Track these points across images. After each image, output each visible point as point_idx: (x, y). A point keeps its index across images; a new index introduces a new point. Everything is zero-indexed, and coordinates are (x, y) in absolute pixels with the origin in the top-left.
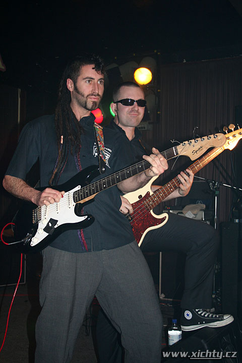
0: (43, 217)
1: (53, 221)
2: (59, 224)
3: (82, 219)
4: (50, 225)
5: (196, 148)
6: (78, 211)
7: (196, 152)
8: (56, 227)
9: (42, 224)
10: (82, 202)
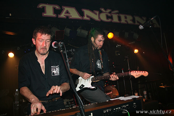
0: (79, 83)
1: (83, 86)
2: (85, 87)
3: (93, 87)
4: (82, 86)
5: (138, 74)
6: (92, 84)
7: (137, 76)
8: (84, 87)
9: (79, 86)
10: (94, 82)
